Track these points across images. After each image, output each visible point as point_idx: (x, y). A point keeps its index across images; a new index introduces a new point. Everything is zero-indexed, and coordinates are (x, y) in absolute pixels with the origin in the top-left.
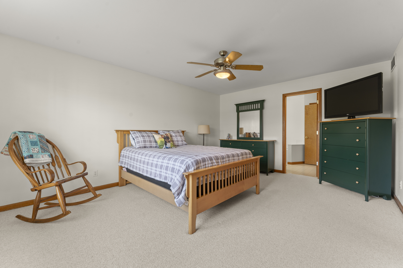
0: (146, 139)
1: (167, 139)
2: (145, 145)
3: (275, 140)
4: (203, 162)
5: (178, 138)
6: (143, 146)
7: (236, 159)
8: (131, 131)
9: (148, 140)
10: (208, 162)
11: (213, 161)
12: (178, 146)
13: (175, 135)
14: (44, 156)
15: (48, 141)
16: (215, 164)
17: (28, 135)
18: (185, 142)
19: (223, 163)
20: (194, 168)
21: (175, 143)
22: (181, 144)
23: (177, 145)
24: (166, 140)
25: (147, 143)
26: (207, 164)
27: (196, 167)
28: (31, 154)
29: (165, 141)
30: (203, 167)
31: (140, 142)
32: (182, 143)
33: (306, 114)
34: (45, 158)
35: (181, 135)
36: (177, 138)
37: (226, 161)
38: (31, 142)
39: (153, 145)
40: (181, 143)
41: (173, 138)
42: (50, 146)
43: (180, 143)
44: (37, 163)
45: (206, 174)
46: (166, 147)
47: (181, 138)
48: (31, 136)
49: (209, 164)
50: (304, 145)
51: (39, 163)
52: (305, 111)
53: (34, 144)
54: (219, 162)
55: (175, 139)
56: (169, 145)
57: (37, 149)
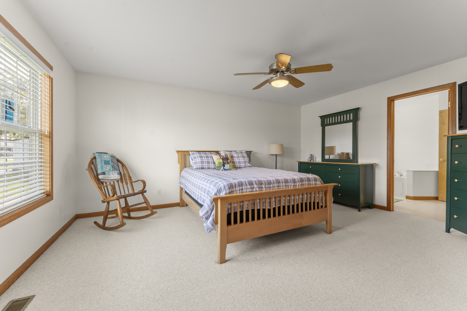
0: (204, 160)
1: (225, 160)
2: (202, 167)
3: (376, 164)
4: (240, 186)
5: (240, 159)
6: (200, 167)
7: (291, 186)
8: (191, 151)
9: (206, 160)
10: (246, 186)
11: (253, 186)
12: (240, 168)
13: (237, 155)
14: (114, 173)
15: (118, 161)
16: (256, 189)
17: (103, 155)
18: (249, 164)
19: (269, 189)
20: (226, 192)
21: (236, 164)
22: (244, 166)
23: (238, 166)
24: (224, 161)
25: (204, 164)
26: (245, 189)
27: (228, 191)
28: (104, 171)
29: (223, 162)
30: (239, 191)
31: (198, 163)
32: (245, 164)
33: (442, 124)
34: (115, 175)
35: (244, 156)
36: (239, 159)
37: (274, 187)
38: (104, 161)
39: (211, 167)
40: (243, 164)
41: (235, 159)
42: (120, 165)
43: (242, 164)
44: (109, 180)
45: (241, 199)
46: (224, 169)
47: (244, 159)
48: (105, 156)
49: (247, 189)
50: (438, 171)
51: (110, 179)
52: (440, 120)
53: (106, 163)
54: (262, 188)
55: (236, 160)
56: (227, 166)
57: (109, 167)
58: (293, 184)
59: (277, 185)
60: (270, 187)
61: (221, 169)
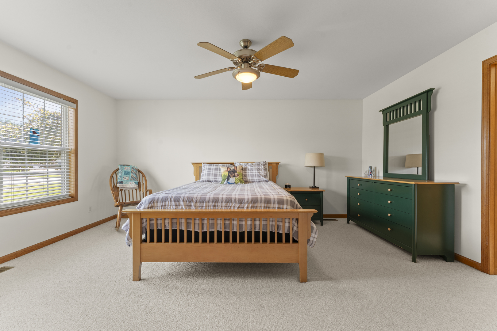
0: (212, 173)
1: (232, 172)
2: (208, 179)
3: (458, 183)
4: (163, 202)
5: (254, 171)
6: (206, 179)
7: (234, 207)
8: (204, 163)
9: (214, 173)
10: (170, 203)
11: (179, 203)
12: (253, 182)
13: (251, 167)
14: (132, 183)
15: (139, 171)
16: (182, 207)
17: (124, 167)
18: (264, 178)
19: (200, 208)
20: (145, 207)
21: (248, 178)
22: (258, 180)
23: (251, 180)
24: (230, 174)
25: (211, 177)
26: (168, 205)
27: (147, 206)
28: (122, 181)
29: (228, 175)
30: (161, 207)
31: (204, 175)
32: (259, 178)
34: (132, 184)
35: (259, 169)
36: (252, 171)
37: (209, 206)
38: (124, 172)
39: (218, 180)
40: (257, 178)
41: (247, 171)
42: (141, 175)
43: (255, 178)
44: (127, 188)
45: (163, 215)
46: (228, 182)
47: (259, 172)
48: (126, 168)
49: (171, 206)
51: (129, 188)
53: (126, 173)
54: (190, 206)
55: (249, 173)
56: (232, 180)
57: (128, 177)
58: (237, 205)
59: (213, 205)
60: (203, 207)
61: (225, 183)
